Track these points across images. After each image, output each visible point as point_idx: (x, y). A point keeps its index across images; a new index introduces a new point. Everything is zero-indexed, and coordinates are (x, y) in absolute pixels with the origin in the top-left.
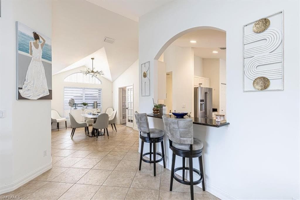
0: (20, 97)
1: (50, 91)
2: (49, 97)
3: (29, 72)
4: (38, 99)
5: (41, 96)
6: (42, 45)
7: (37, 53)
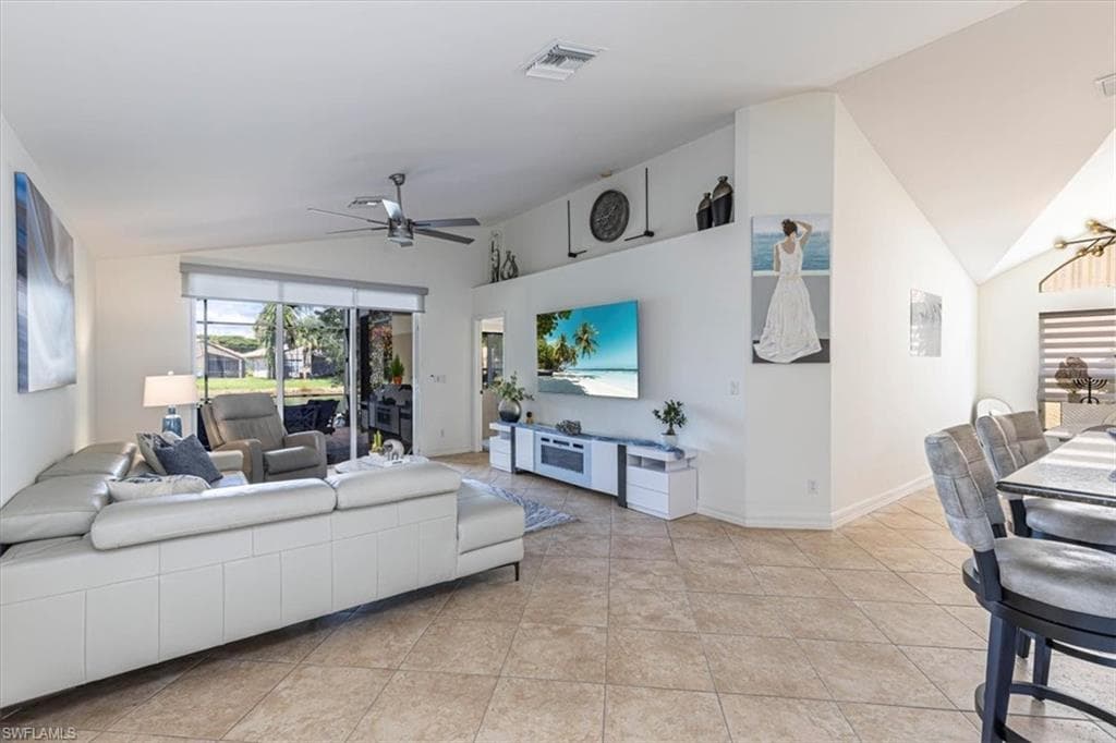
0: (757, 359)
1: (825, 343)
2: (822, 356)
3: (773, 306)
4: (793, 362)
5: (799, 355)
6: (803, 242)
7: (791, 262)
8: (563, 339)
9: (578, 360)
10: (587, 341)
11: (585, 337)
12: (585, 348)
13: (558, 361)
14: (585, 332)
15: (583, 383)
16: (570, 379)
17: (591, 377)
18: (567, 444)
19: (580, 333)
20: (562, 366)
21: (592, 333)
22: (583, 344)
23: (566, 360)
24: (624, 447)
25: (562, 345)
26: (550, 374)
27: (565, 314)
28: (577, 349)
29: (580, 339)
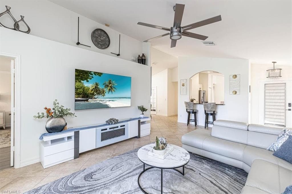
8: (97, 84)
9: (105, 94)
10: (111, 87)
11: (110, 85)
12: (110, 90)
13: (93, 94)
14: (110, 83)
15: (108, 103)
16: (101, 102)
17: (112, 101)
18: (118, 127)
19: (107, 83)
20: (96, 96)
21: (114, 84)
22: (109, 88)
23: (99, 94)
24: (140, 120)
25: (96, 87)
26: (87, 100)
27: (100, 74)
28: (105, 89)
29: (108, 86)
